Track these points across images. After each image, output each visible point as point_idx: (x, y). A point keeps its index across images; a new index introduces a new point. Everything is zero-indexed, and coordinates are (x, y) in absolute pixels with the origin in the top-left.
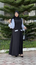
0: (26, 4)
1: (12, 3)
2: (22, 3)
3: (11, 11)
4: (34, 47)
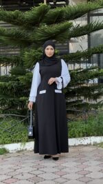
0: (52, 20)
1: (15, 18)
2: (41, 20)
3: (11, 40)
4: (74, 137)
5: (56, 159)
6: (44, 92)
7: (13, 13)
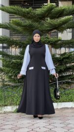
1: (28, 14)
5: (41, 118)
6: (32, 68)
7: (27, 10)
